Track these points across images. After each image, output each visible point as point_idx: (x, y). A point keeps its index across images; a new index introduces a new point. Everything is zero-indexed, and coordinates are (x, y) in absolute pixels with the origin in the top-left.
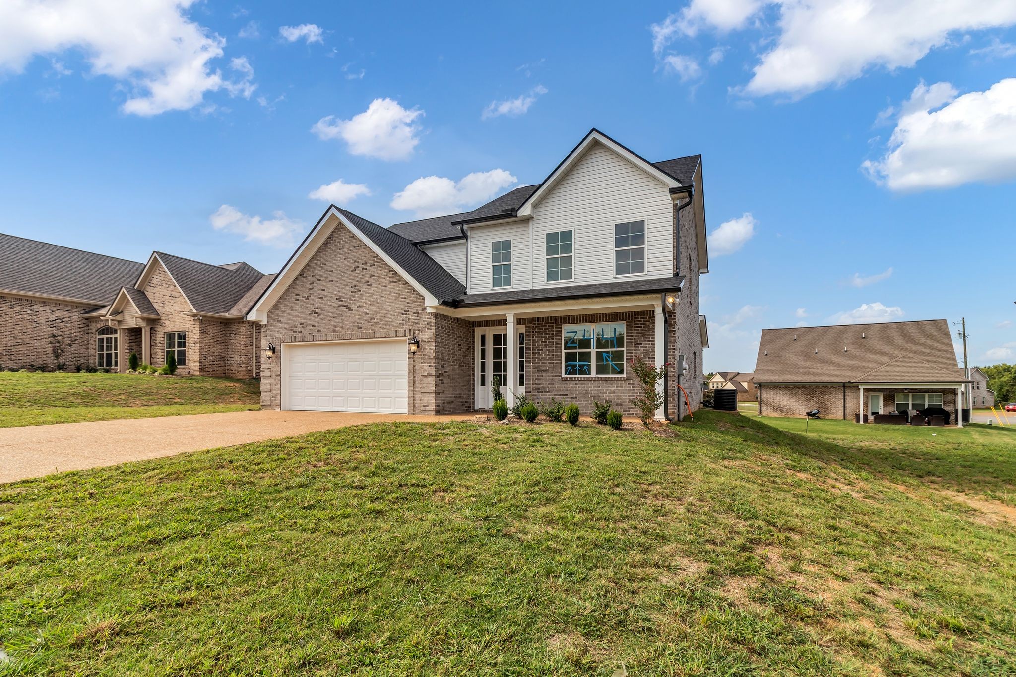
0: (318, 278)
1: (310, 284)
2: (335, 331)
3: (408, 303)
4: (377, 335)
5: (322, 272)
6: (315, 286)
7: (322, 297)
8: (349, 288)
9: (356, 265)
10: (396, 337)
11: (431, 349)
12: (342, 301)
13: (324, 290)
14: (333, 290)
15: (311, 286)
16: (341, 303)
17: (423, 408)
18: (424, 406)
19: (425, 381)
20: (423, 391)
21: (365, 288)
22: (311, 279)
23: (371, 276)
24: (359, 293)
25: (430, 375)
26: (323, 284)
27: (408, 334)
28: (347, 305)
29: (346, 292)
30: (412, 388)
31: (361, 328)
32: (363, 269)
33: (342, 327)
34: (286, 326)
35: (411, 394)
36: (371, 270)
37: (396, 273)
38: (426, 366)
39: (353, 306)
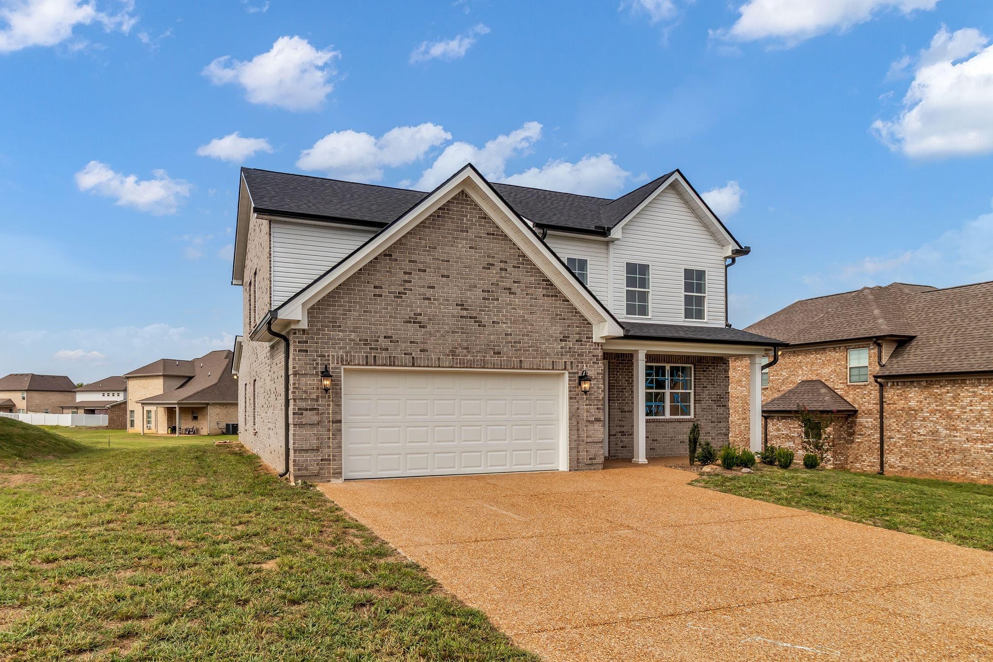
0: (421, 266)
1: (405, 273)
2: (453, 353)
3: (569, 326)
4: (525, 365)
5: (428, 259)
6: (415, 277)
7: (429, 299)
8: (479, 292)
9: (491, 260)
10: (553, 369)
11: (598, 388)
12: (467, 309)
13: (433, 287)
14: (451, 291)
15: (407, 277)
16: (465, 313)
17: (589, 462)
18: (590, 459)
19: (590, 427)
20: (589, 440)
21: (505, 298)
22: (408, 267)
23: (514, 282)
24: (496, 302)
25: (598, 420)
26: (430, 277)
27: (569, 367)
28: (476, 317)
29: (475, 297)
30: (575, 437)
31: (499, 353)
32: (501, 269)
33: (467, 348)
34: (353, 336)
35: (574, 444)
36: (516, 274)
37: (552, 285)
38: (593, 409)
39: (485, 319)
